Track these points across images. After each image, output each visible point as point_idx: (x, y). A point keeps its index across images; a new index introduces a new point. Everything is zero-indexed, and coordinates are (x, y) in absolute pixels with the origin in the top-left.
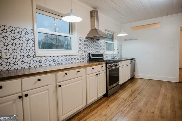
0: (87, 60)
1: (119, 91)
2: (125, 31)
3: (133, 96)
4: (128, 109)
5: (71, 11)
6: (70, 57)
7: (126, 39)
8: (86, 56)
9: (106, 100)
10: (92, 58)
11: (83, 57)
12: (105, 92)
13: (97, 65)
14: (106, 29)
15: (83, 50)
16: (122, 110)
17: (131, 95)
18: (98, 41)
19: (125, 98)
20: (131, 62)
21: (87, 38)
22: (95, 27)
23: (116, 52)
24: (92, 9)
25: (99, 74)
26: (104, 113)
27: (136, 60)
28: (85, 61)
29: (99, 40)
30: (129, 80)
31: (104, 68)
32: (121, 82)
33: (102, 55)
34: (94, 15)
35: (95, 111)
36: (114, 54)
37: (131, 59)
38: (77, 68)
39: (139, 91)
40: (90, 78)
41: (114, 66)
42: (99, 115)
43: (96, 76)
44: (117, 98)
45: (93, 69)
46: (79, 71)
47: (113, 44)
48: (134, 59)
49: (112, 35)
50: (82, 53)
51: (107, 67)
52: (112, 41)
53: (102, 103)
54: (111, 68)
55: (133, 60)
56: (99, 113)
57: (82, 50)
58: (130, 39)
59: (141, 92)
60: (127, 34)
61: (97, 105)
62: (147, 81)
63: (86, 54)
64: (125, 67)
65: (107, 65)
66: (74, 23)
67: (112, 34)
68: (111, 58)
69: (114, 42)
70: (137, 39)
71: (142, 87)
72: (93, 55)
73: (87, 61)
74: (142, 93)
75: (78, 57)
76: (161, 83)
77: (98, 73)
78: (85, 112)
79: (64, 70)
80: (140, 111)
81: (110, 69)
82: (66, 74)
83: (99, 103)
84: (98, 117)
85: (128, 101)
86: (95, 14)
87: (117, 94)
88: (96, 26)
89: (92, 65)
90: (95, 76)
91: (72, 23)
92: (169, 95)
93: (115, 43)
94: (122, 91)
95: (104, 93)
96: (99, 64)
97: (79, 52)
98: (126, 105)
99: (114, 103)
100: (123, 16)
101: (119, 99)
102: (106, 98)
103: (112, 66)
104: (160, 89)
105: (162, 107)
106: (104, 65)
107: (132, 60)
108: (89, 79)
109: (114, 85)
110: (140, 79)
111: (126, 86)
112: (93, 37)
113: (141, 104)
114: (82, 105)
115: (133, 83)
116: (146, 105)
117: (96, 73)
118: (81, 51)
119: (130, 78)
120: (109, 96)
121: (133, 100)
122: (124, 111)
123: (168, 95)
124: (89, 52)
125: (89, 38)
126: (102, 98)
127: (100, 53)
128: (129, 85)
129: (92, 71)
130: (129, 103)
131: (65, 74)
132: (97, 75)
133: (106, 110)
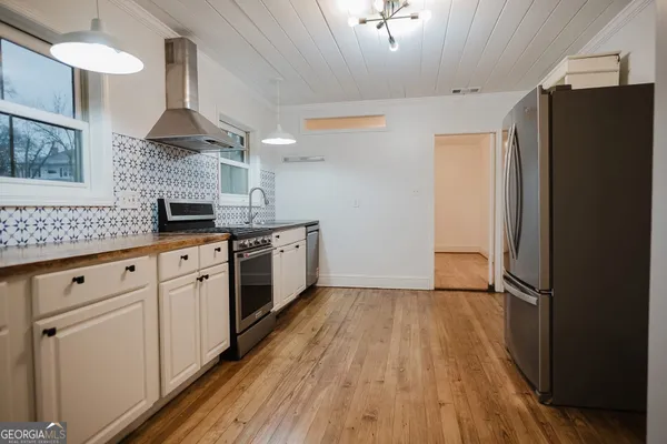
0: (150, 227)
1: (274, 334)
2: (288, 131)
3: (321, 344)
4: (310, 387)
5: (96, 24)
6: (80, 215)
7: (288, 158)
8: (149, 209)
9: (232, 372)
10: (171, 218)
11: (136, 213)
12: (226, 344)
13: (198, 243)
14: (221, 115)
15: (135, 186)
16: (292, 394)
17: (314, 342)
18: (194, 157)
19: (296, 354)
20: (307, 233)
21: (152, 141)
22: (184, 103)
23: (257, 199)
24: (173, 35)
25: (207, 277)
26: (229, 418)
27: (322, 227)
28: (144, 232)
29: (198, 151)
30: (302, 295)
31: (224, 255)
32: (279, 301)
33: (208, 209)
34: (178, 56)
35: (198, 414)
36: (250, 207)
37: (307, 226)
38: (126, 255)
39: (336, 327)
40: (173, 293)
41: (258, 246)
42: (216, 425)
43: (196, 287)
44: (271, 359)
45: (186, 258)
46: (132, 269)
47: (247, 170)
48: (315, 224)
49: (242, 139)
50: (131, 198)
51: (235, 249)
52: (243, 161)
53: (218, 385)
54: (249, 255)
55: (312, 227)
56: (214, 420)
57: (132, 186)
58: (304, 159)
59: (342, 329)
60: (292, 141)
61: (199, 392)
62: (354, 292)
63: (148, 205)
64: (290, 252)
65: (235, 242)
66: (98, 75)
67: (243, 135)
68: (239, 220)
69: (249, 163)
70: (323, 160)
71: (343, 313)
72: (177, 208)
73: (150, 231)
74: (345, 331)
75: (115, 214)
76: (391, 294)
77: (204, 273)
78: (157, 427)
79: (71, 265)
80: (347, 385)
81: (245, 258)
82: (80, 280)
83: (207, 386)
84: (213, 435)
85: (308, 362)
86: (184, 54)
87: (269, 346)
88: (187, 100)
89: (181, 245)
90: (192, 286)
91: (84, 73)
92: (415, 327)
93: (254, 170)
94: (283, 333)
95: (222, 345)
96: (207, 241)
97: (120, 194)
98: (301, 374)
99: (264, 376)
100: (281, 79)
101: (275, 361)
102: (233, 363)
103: (251, 248)
104: (393, 312)
105: (402, 361)
106: (224, 245)
107: (310, 229)
108: (170, 297)
109: (258, 314)
110: (333, 290)
111: (295, 315)
112: (176, 139)
113: (348, 364)
114: (144, 403)
115: (315, 304)
116: (361, 364)
117: (197, 275)
118: (129, 190)
119: (304, 287)
120: (241, 355)
121: (323, 355)
122: (301, 392)
123: (413, 327)
124: (157, 197)
125: (159, 141)
126: (215, 366)
127: (199, 201)
128: (303, 313)
129: (180, 265)
130: (309, 368)
131: (74, 280)
132: (201, 279)
133: (240, 405)
